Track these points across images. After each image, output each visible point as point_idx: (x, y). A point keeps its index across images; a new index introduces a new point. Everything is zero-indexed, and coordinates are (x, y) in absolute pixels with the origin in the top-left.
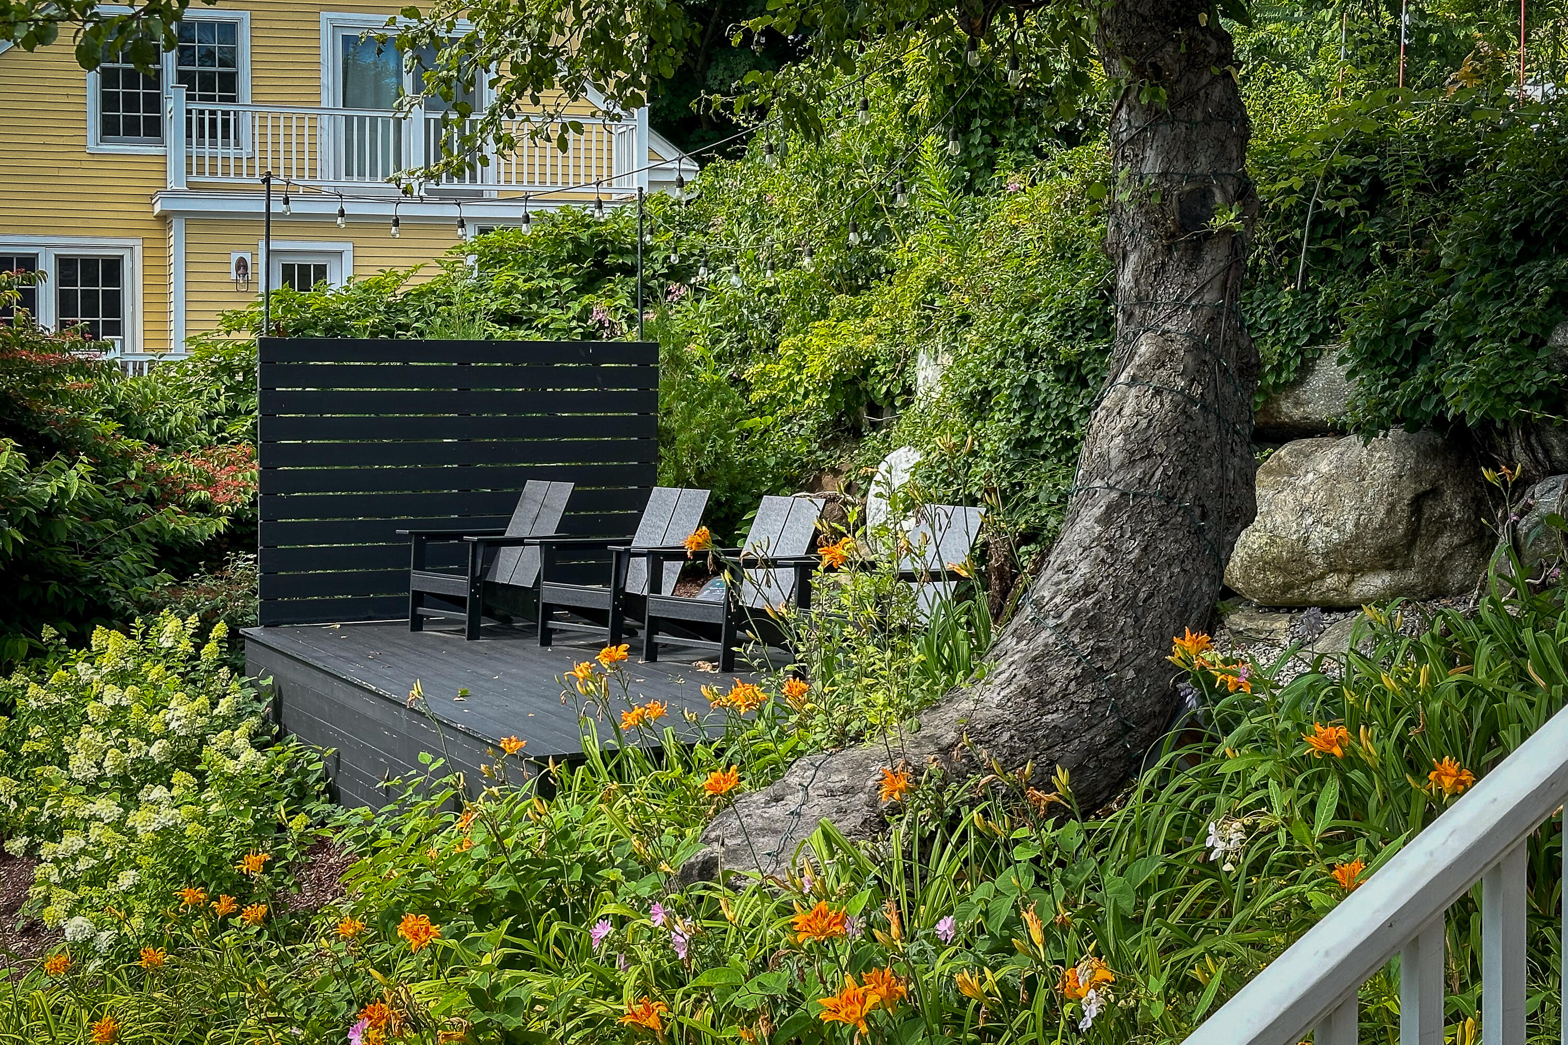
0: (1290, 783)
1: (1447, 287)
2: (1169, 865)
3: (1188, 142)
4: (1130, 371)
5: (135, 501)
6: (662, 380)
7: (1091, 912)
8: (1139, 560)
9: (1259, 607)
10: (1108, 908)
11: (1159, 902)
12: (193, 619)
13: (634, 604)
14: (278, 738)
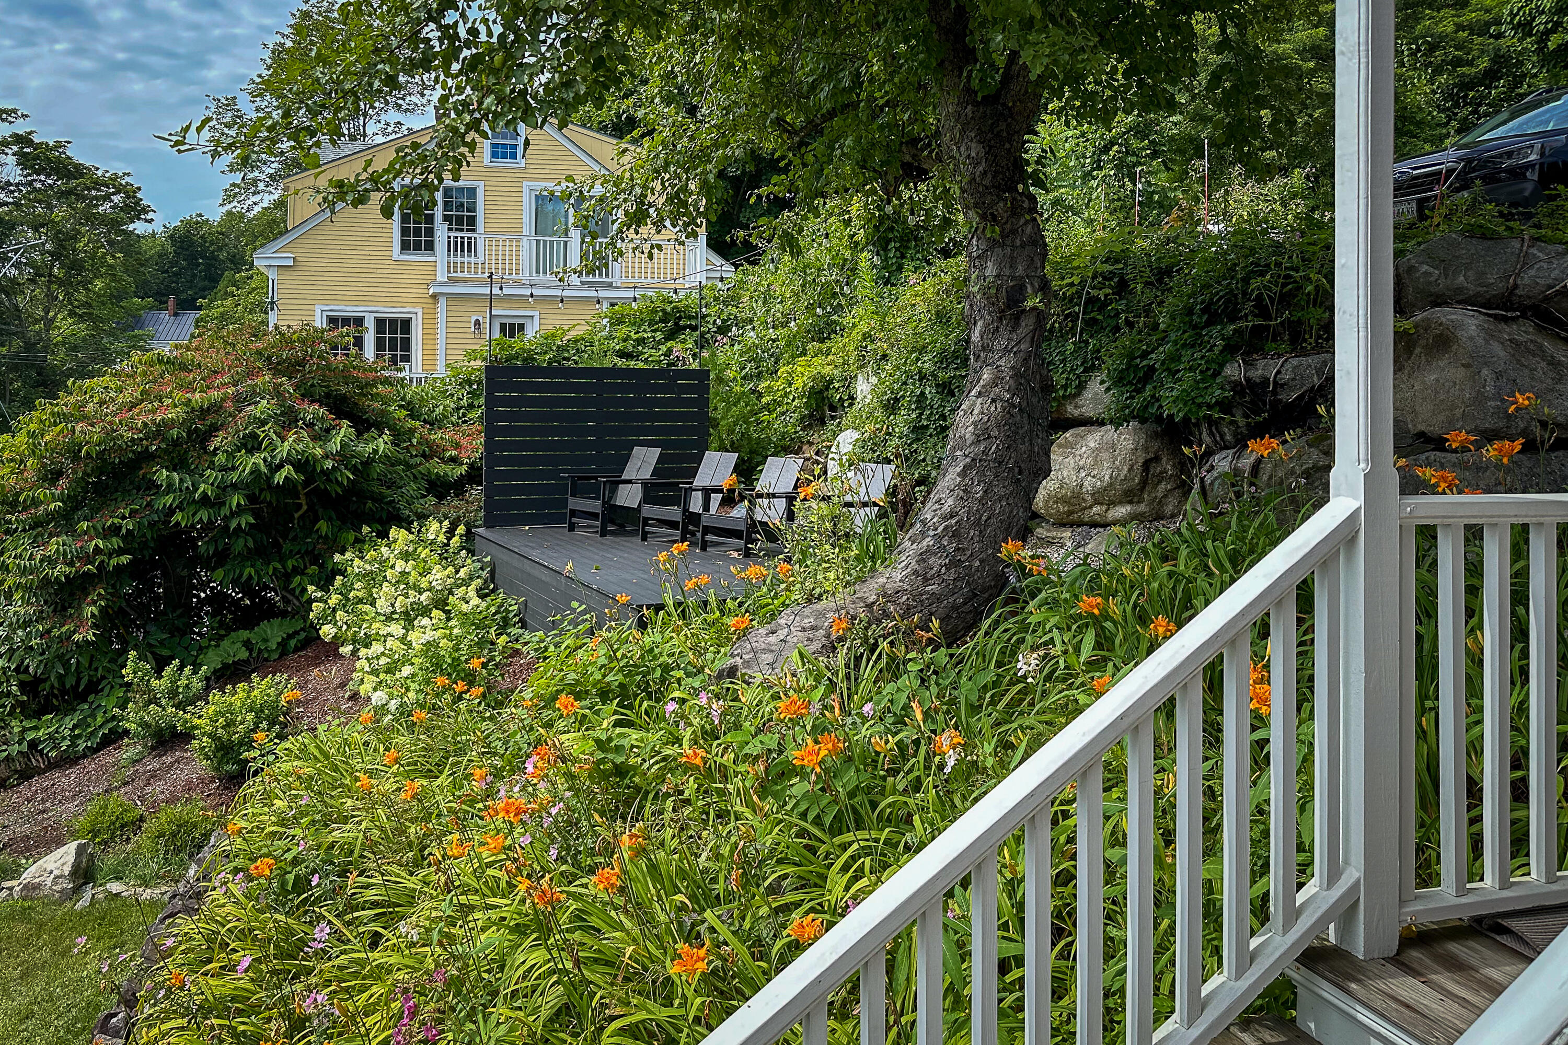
0: (1069, 629)
1: (1163, 340)
2: (998, 675)
3: (1012, 258)
4: (977, 389)
5: (416, 456)
6: (712, 390)
7: (953, 702)
8: (982, 498)
9: (1054, 524)
10: (962, 699)
11: (992, 697)
12: (446, 523)
13: (693, 518)
14: (493, 591)
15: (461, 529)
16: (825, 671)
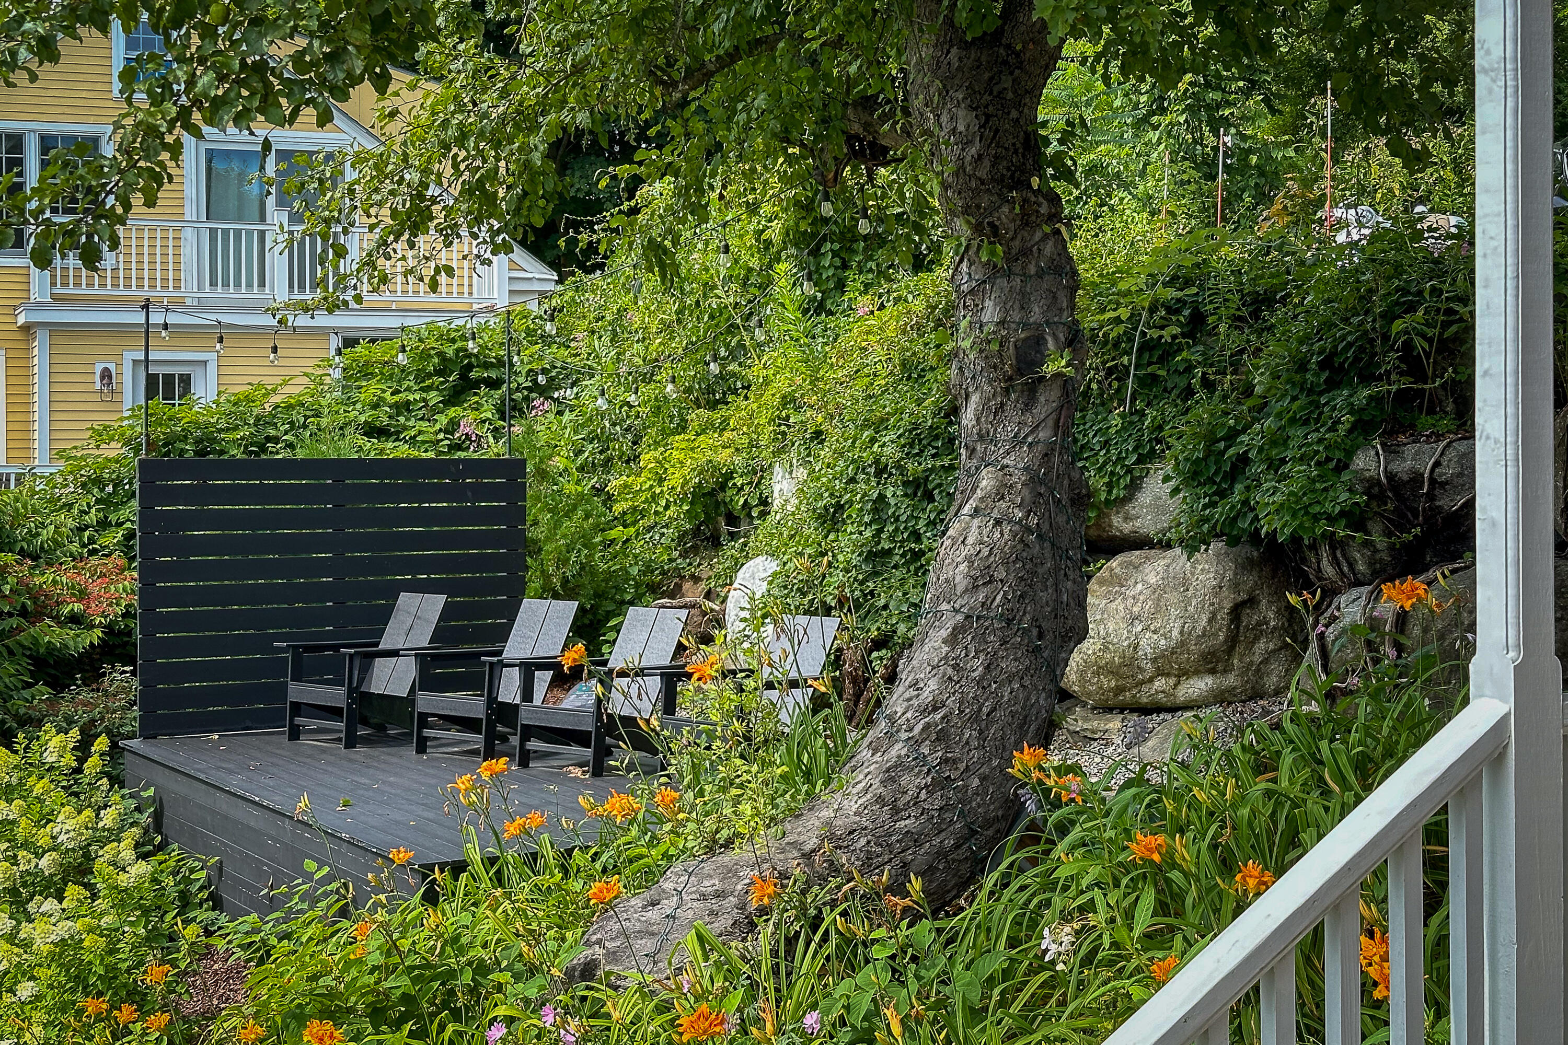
0: (1117, 885)
1: (1261, 409)
2: (1012, 960)
3: (1023, 293)
4: (972, 503)
5: (10, 615)
6: (529, 492)
7: (942, 1003)
8: (982, 678)
9: (1094, 708)
10: (958, 1001)
11: (1002, 993)
12: (75, 733)
13: (507, 713)
14: (160, 847)
15: (101, 744)
16: (740, 964)
